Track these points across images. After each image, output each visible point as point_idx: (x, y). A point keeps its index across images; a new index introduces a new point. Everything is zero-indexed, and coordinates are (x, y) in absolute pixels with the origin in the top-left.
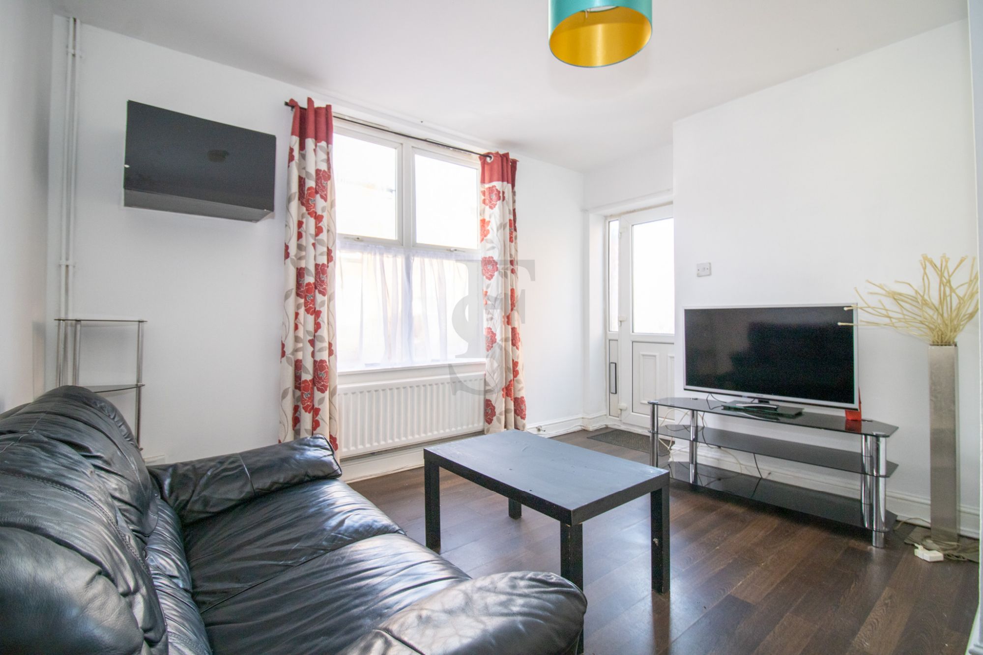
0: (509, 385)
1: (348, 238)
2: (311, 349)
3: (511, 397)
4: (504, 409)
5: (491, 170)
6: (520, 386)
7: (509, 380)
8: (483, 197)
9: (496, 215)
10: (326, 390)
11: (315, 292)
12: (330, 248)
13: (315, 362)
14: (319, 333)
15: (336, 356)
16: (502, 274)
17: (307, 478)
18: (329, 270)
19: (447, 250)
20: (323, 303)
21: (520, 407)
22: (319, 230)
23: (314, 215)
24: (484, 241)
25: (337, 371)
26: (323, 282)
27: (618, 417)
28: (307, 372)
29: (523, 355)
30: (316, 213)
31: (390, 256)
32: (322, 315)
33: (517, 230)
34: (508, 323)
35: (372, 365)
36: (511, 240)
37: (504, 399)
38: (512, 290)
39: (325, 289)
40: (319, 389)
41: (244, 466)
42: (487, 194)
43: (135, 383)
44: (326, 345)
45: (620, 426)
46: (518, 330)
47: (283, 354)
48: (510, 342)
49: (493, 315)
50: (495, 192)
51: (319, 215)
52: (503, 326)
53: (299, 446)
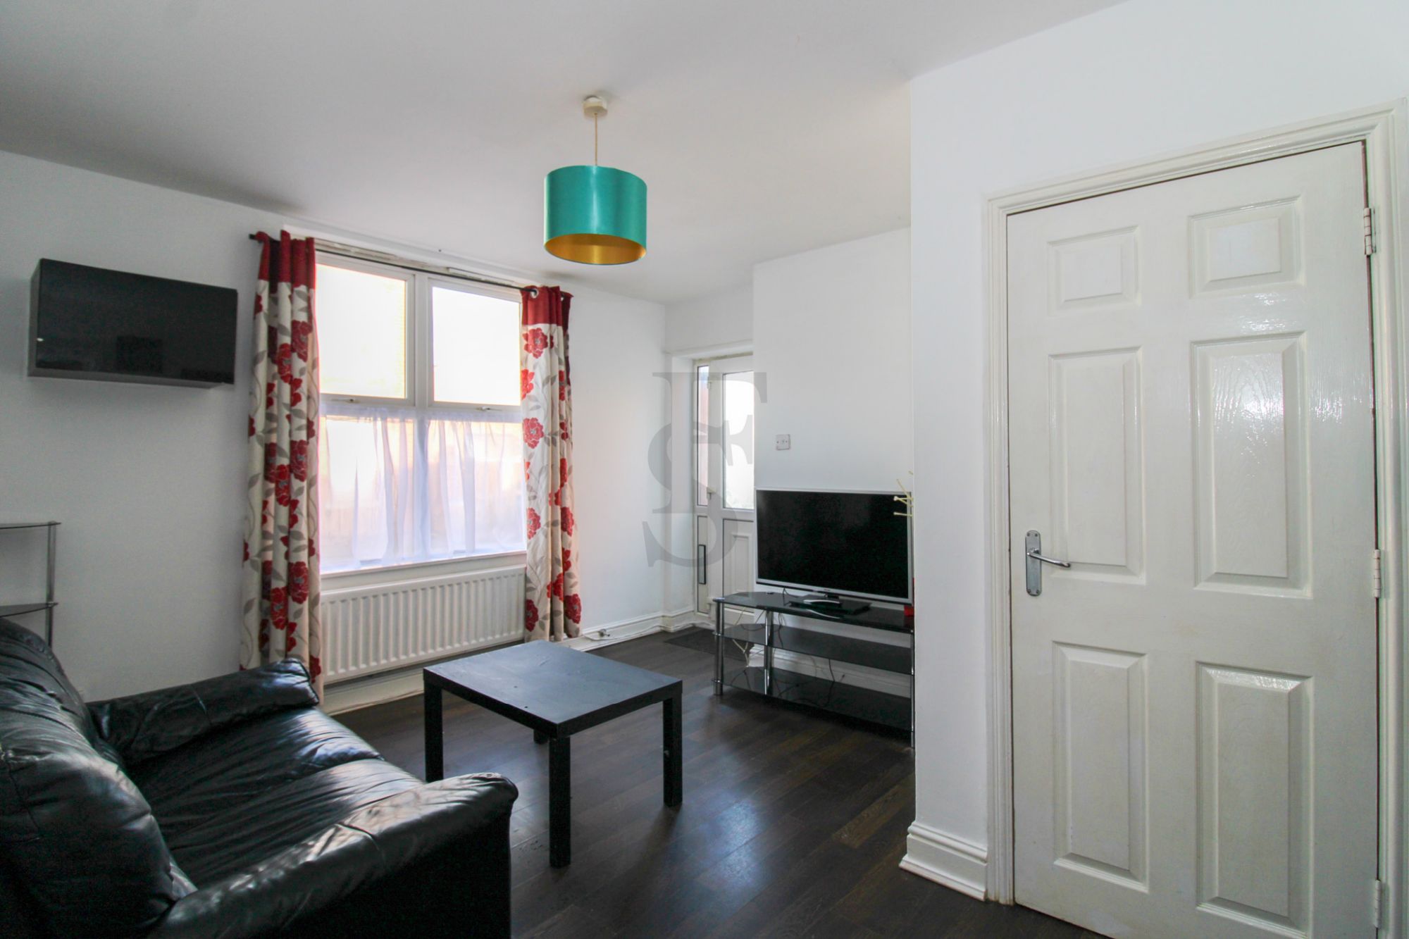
0: (558, 581)
1: (337, 400)
2: (283, 549)
3: (559, 595)
4: (549, 611)
5: (536, 307)
6: (573, 581)
7: (558, 574)
8: (525, 342)
9: (541, 366)
10: (305, 599)
11: (289, 477)
12: (311, 419)
13: (290, 565)
14: (295, 528)
15: (318, 556)
16: (549, 441)
17: (276, 709)
18: (310, 447)
19: (478, 409)
20: (300, 490)
21: (573, 608)
22: (296, 398)
23: (289, 379)
24: (526, 398)
25: (319, 572)
26: (300, 463)
27: (707, 613)
28: (278, 577)
29: (577, 542)
30: (291, 376)
31: (397, 420)
32: (299, 505)
33: (571, 384)
34: (557, 502)
35: (371, 562)
36: (562, 397)
37: (549, 599)
38: (563, 461)
39: (303, 472)
40: (295, 599)
41: (199, 698)
42: (530, 337)
43: (44, 601)
44: (305, 542)
45: (708, 625)
46: (570, 509)
47: (246, 556)
48: (560, 526)
49: (537, 493)
50: (541, 337)
51: (296, 379)
52: (550, 507)
53: (265, 673)
